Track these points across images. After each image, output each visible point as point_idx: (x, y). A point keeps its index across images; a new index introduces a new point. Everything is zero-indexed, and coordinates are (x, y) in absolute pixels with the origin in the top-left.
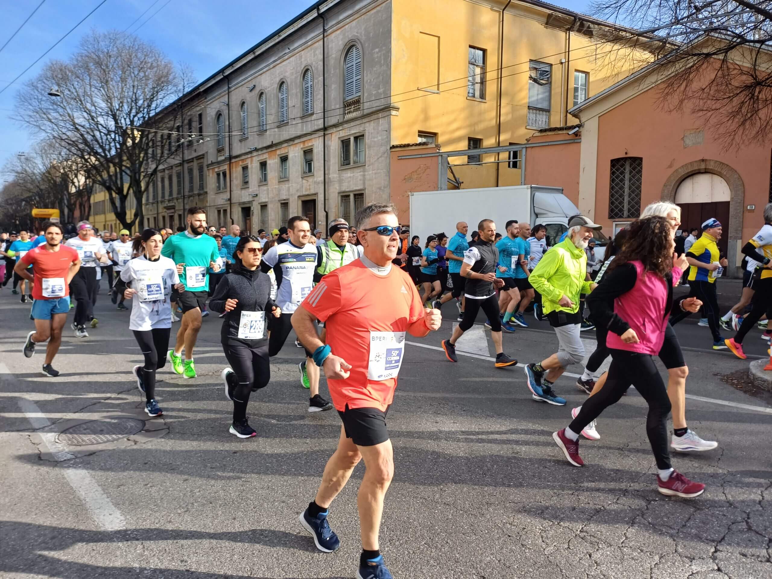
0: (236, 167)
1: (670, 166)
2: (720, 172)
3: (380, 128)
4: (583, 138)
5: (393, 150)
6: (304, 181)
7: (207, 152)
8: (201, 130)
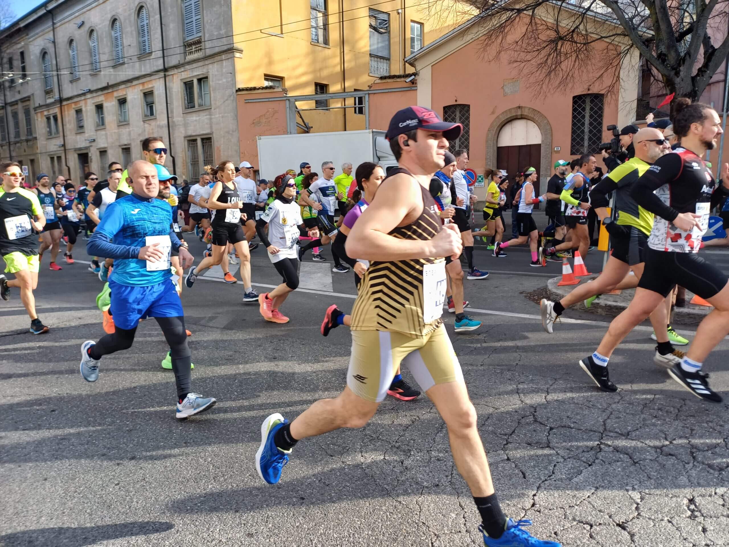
0: (68, 111)
1: (493, 113)
2: (533, 118)
3: (224, 70)
4: (418, 86)
5: (239, 93)
6: (146, 125)
7: (33, 94)
8: (24, 69)
